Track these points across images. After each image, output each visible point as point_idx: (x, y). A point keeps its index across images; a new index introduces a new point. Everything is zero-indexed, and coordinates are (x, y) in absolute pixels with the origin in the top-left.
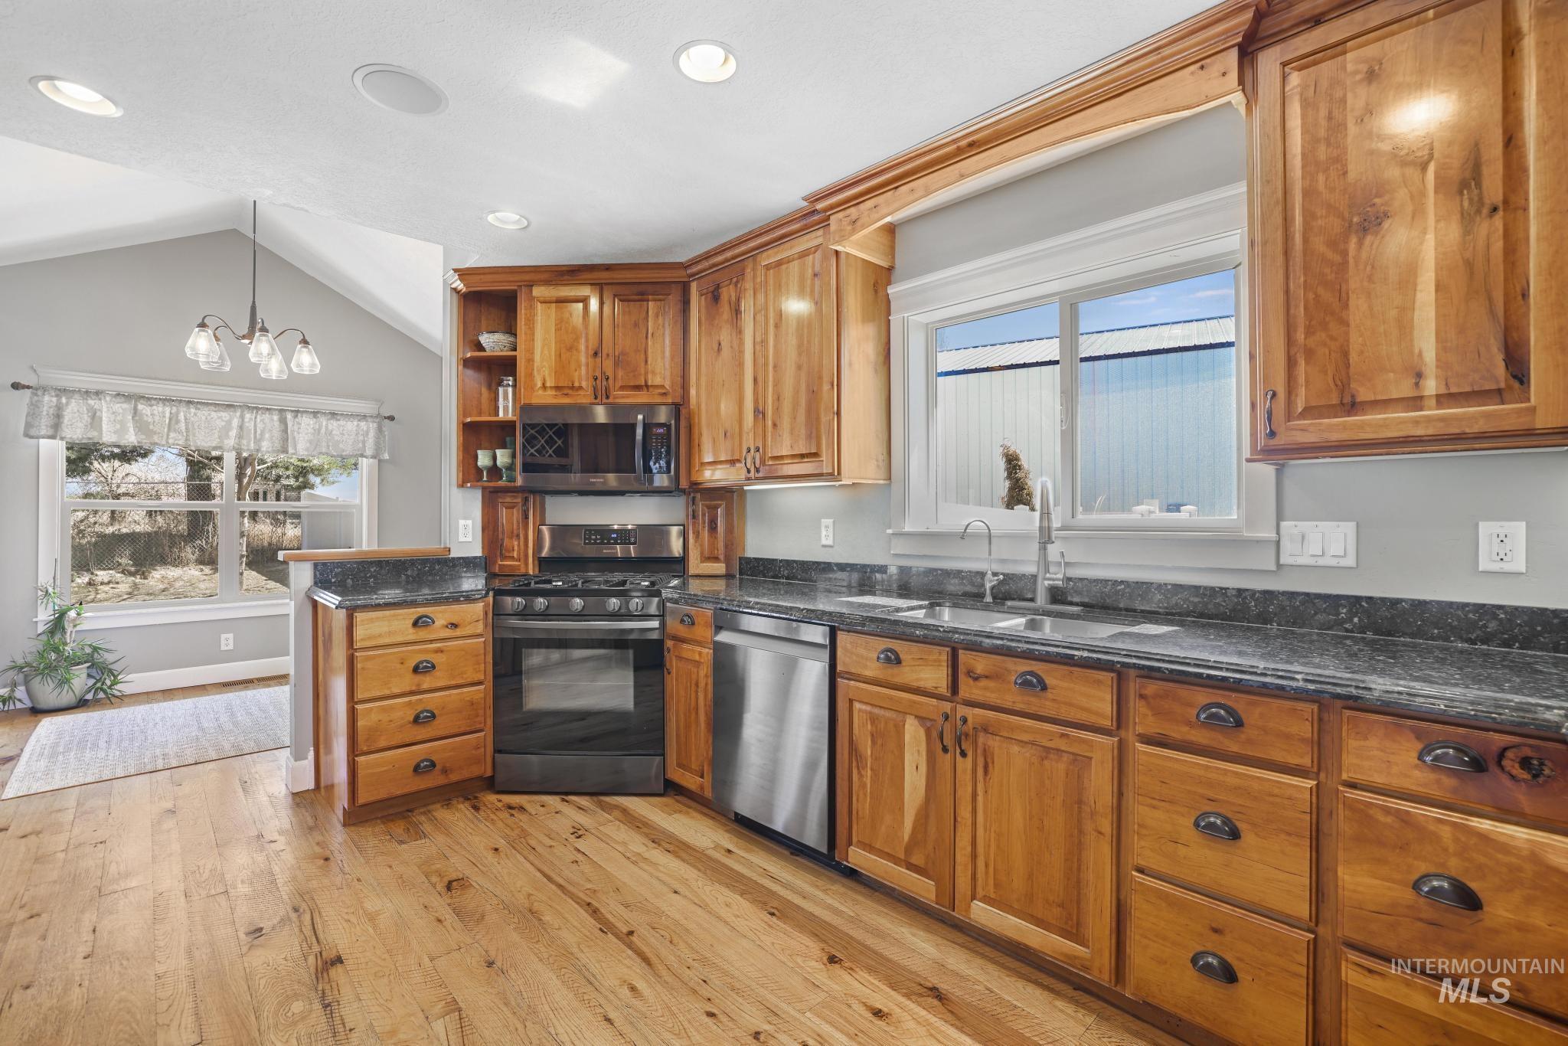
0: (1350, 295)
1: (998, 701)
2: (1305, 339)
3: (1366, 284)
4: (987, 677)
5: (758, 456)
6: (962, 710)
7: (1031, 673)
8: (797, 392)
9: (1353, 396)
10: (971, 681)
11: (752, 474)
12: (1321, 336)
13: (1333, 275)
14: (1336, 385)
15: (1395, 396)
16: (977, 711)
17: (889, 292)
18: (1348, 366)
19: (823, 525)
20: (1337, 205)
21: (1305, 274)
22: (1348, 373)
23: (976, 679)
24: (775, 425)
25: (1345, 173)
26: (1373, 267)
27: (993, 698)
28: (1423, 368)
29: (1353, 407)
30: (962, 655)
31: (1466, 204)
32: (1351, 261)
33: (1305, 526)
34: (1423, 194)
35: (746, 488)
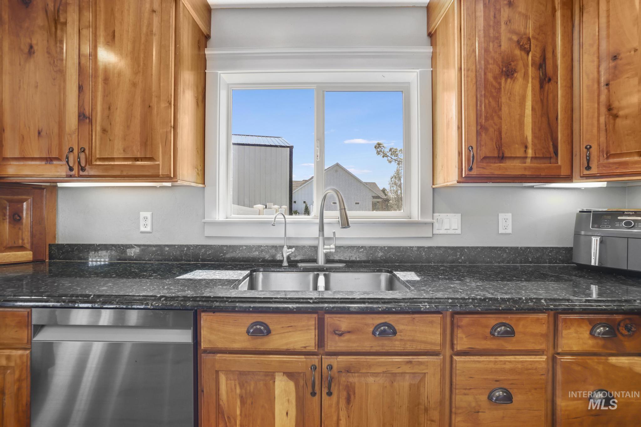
0: (502, 105)
1: (360, 348)
2: (485, 122)
3: (508, 101)
4: (349, 332)
5: (82, 156)
6: (327, 361)
7: (385, 324)
8: (130, 105)
9: (503, 154)
10: (337, 337)
11: (75, 172)
12: (491, 122)
13: (496, 94)
14: (497, 147)
15: (518, 156)
16: (341, 358)
17: (206, 52)
18: (501, 139)
19: (141, 217)
20: (497, 60)
21: (485, 90)
22: (501, 142)
23: (340, 335)
24: (104, 131)
25: (500, 46)
26: (510, 94)
27: (354, 346)
28: (528, 144)
29: (502, 158)
30: (328, 319)
31: (541, 74)
32: (502, 89)
33: (443, 215)
34: (528, 66)
35: (59, 185)
